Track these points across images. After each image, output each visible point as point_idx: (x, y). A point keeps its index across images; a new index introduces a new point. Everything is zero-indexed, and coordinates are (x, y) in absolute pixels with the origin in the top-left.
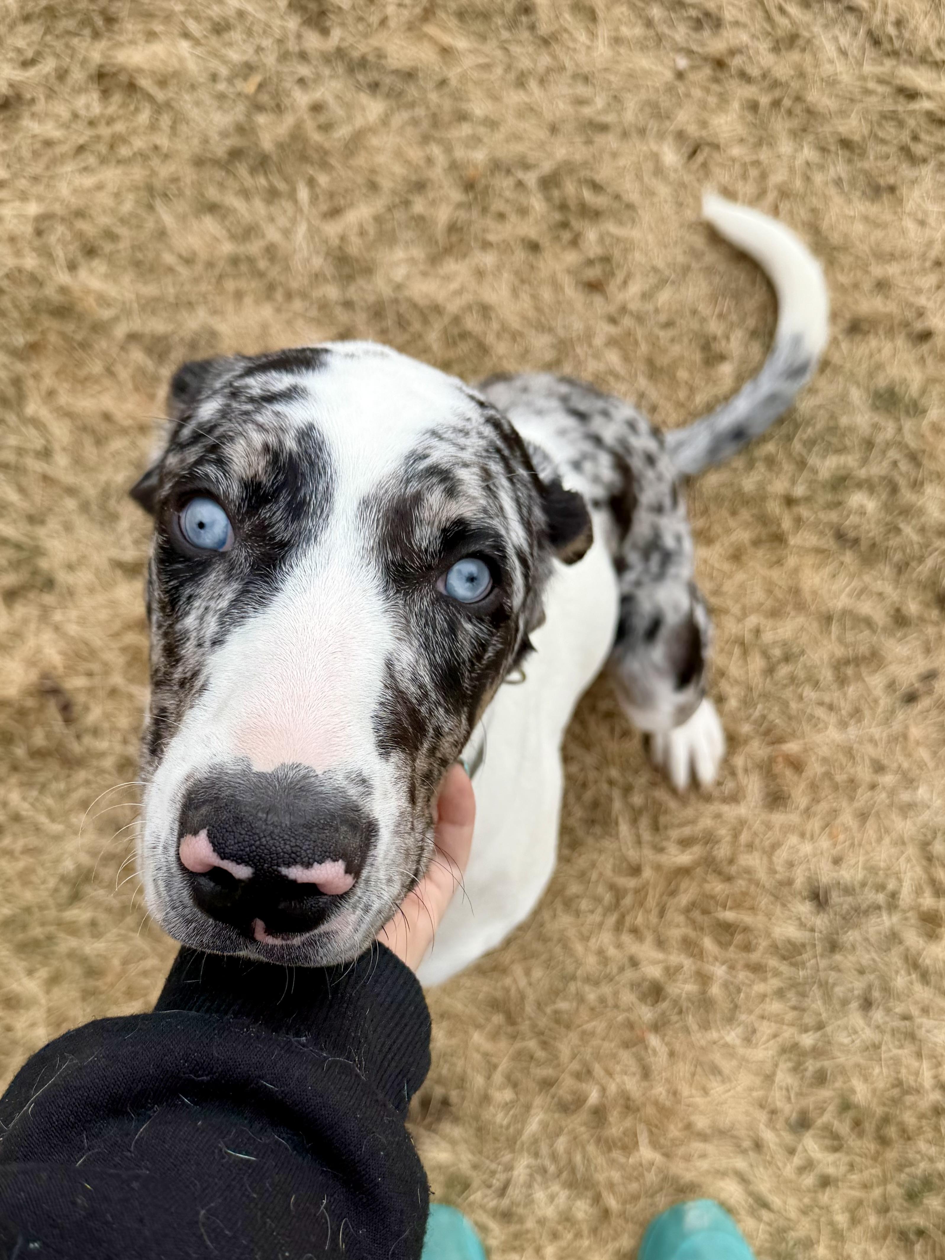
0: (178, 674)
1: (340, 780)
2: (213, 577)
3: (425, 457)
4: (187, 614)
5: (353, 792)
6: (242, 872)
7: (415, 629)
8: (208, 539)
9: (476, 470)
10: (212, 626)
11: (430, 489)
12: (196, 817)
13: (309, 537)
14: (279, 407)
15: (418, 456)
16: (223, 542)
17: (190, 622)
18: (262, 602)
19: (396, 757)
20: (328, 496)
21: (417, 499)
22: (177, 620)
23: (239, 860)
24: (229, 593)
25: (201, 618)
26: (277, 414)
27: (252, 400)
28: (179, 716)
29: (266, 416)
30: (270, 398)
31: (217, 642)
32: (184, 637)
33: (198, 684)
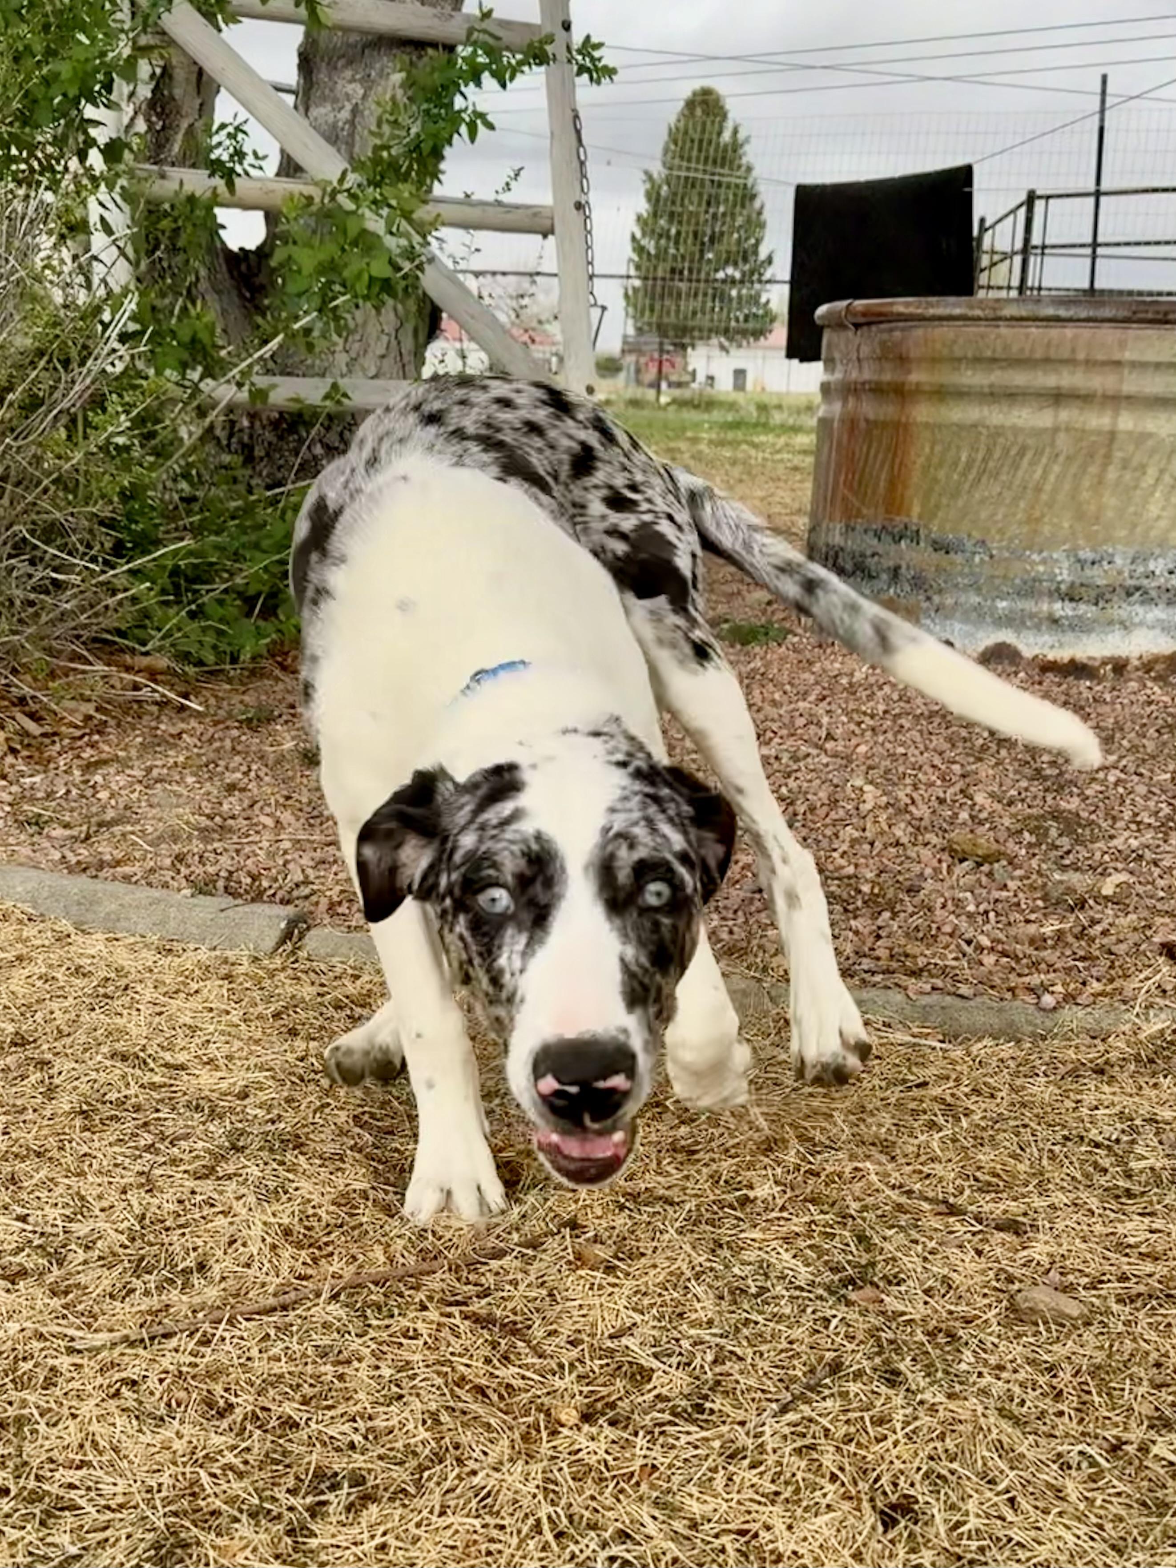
0: (504, 995)
1: (614, 1033)
2: (510, 932)
3: (611, 828)
4: (499, 956)
5: (622, 1037)
6: (573, 1090)
7: (632, 935)
8: (499, 907)
9: (643, 823)
10: (517, 963)
11: (619, 848)
12: (542, 1068)
13: (559, 897)
14: (514, 827)
15: (606, 830)
16: (508, 908)
17: (502, 961)
18: (541, 942)
19: (639, 1011)
20: (563, 869)
21: (612, 857)
22: (494, 960)
23: (571, 1084)
24: (523, 939)
25: (509, 958)
26: (516, 831)
27: (495, 827)
28: (512, 1019)
29: (509, 833)
30: (505, 823)
31: (522, 971)
32: (501, 972)
33: (518, 998)
